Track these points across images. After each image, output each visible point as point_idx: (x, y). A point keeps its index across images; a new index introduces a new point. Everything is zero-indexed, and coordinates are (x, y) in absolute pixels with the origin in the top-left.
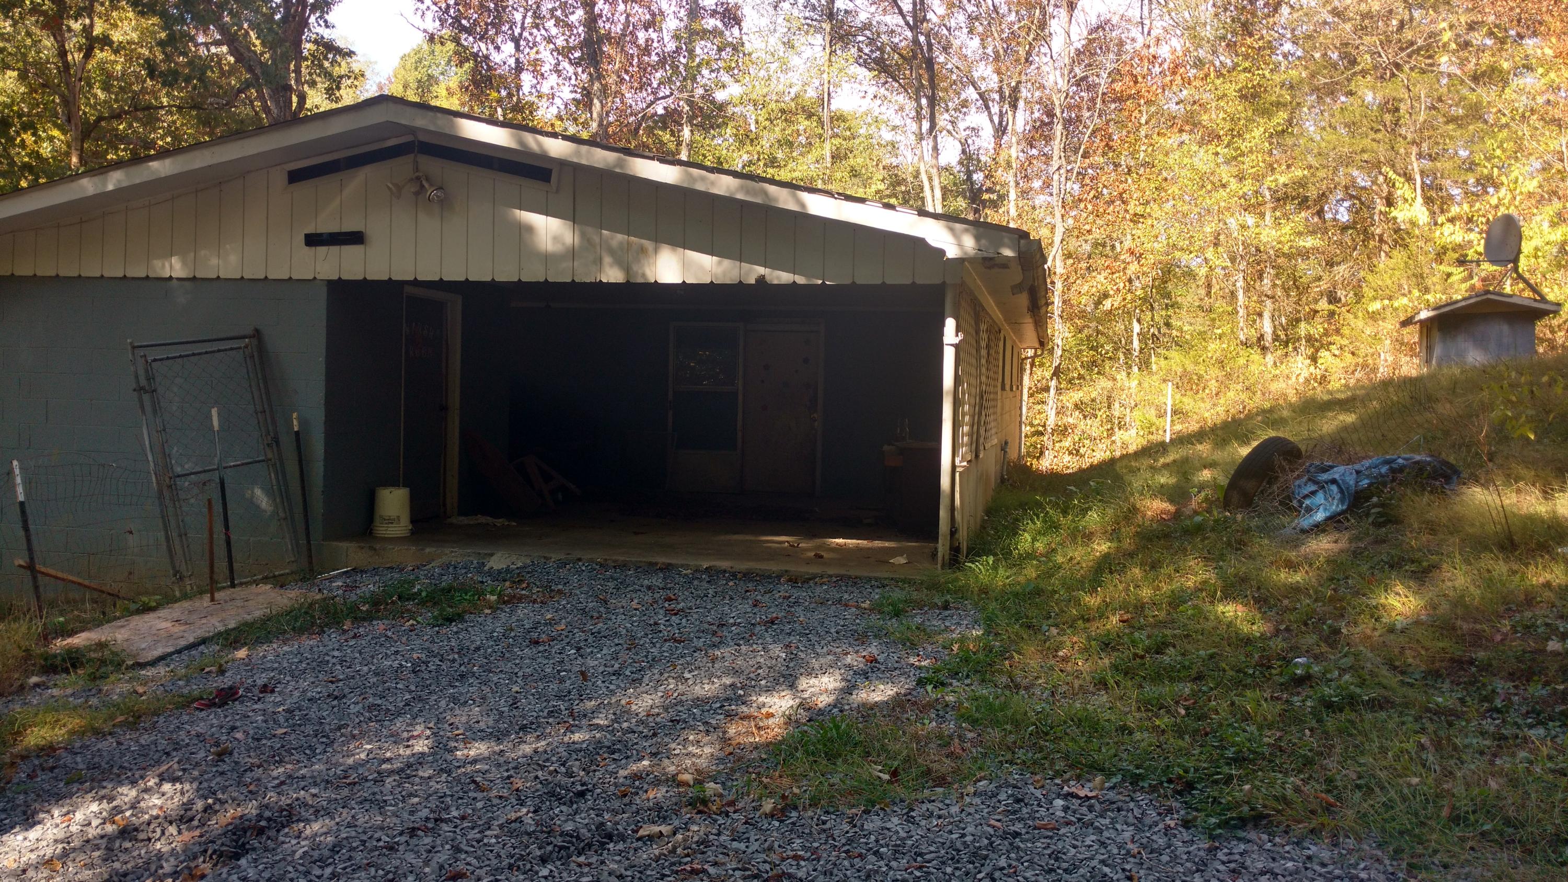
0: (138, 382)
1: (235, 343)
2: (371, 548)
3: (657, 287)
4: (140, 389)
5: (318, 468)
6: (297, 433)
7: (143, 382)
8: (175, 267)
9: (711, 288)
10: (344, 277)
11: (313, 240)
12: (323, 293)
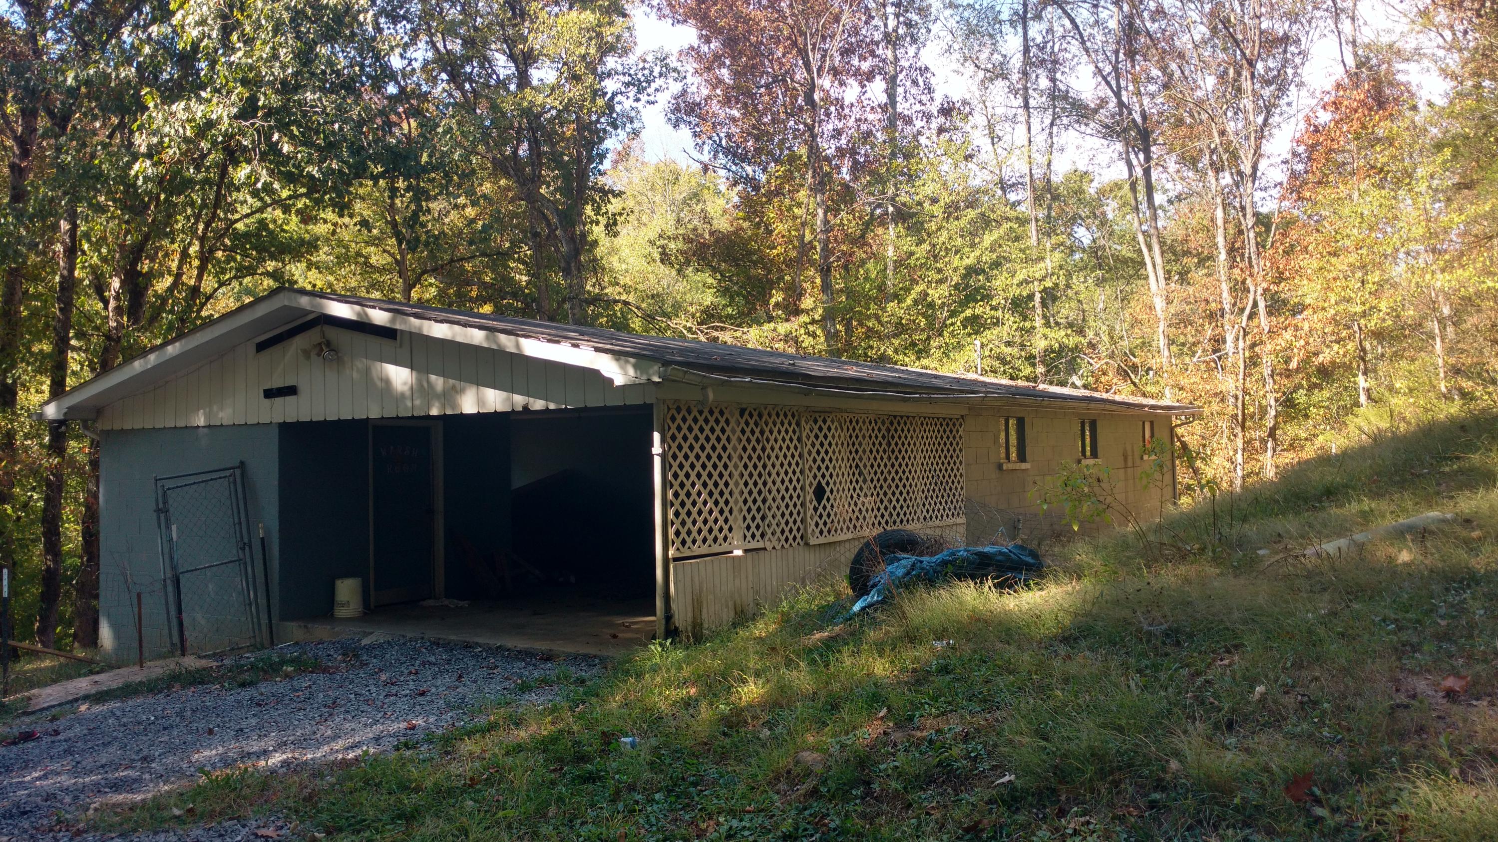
0: (157, 505)
1: (223, 474)
2: (306, 627)
3: (462, 415)
4: (158, 511)
5: (275, 564)
6: (263, 539)
7: (161, 506)
8: (200, 420)
9: (496, 416)
10: (287, 420)
11: (269, 394)
12: (276, 431)
